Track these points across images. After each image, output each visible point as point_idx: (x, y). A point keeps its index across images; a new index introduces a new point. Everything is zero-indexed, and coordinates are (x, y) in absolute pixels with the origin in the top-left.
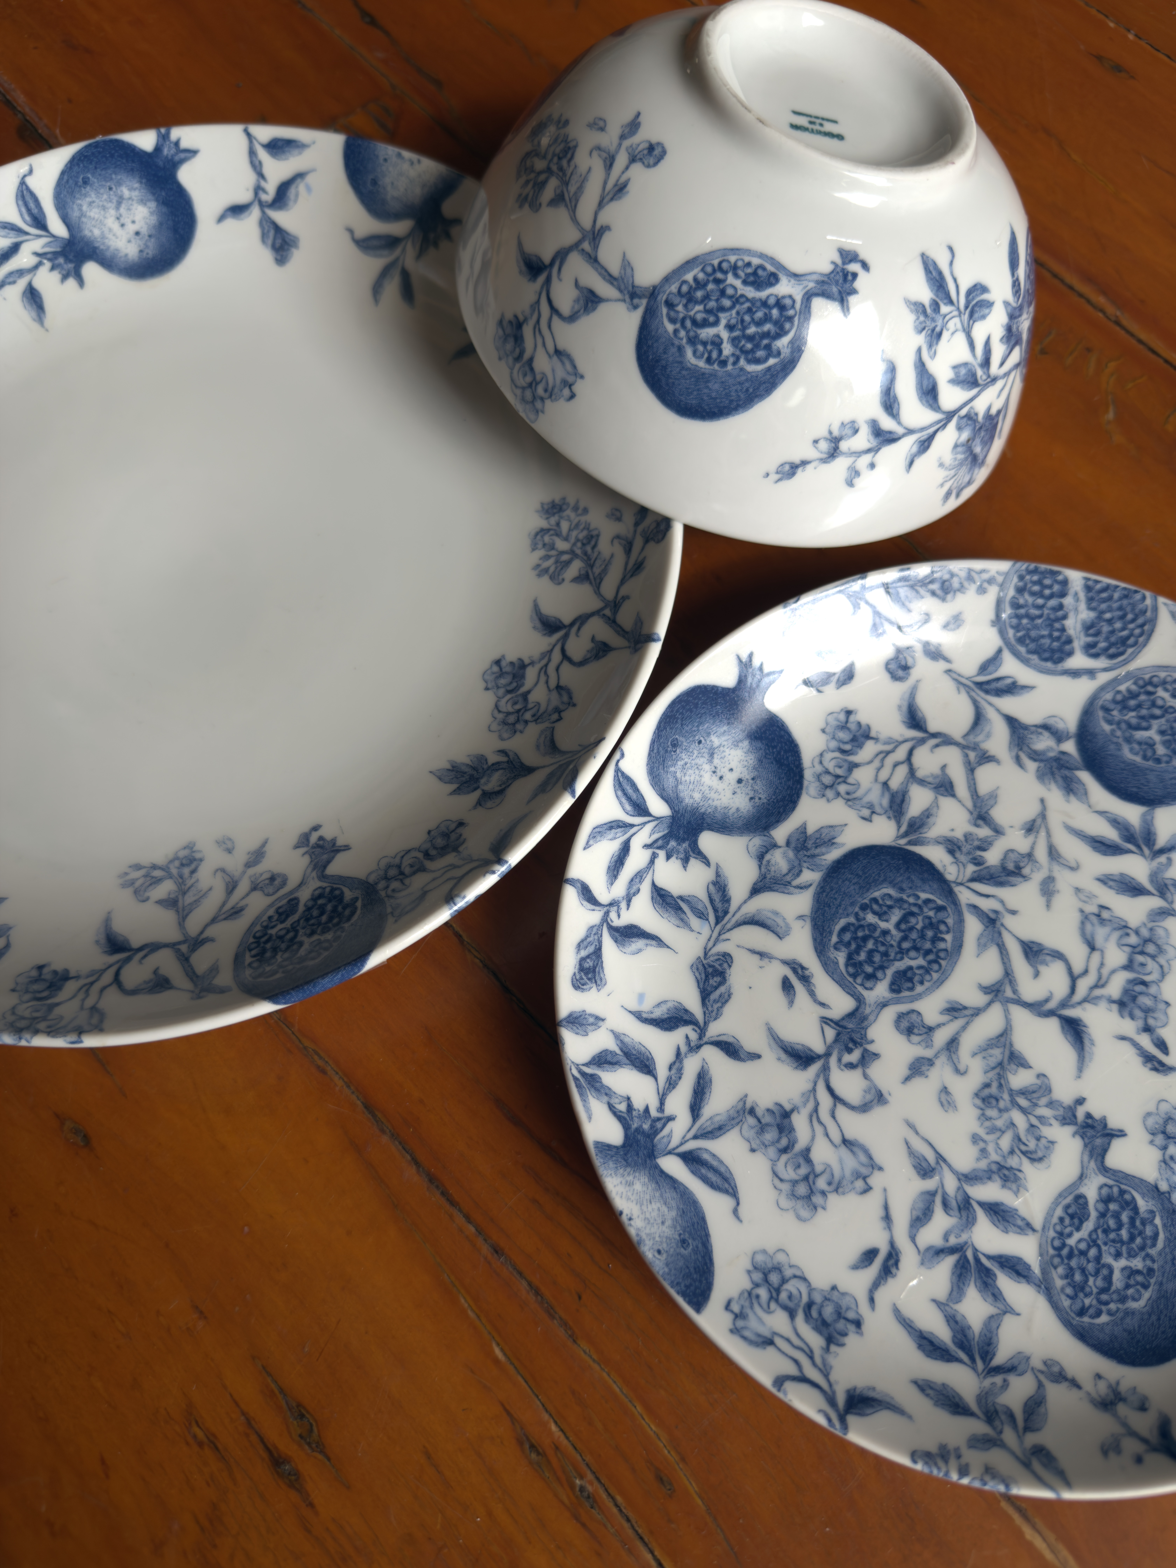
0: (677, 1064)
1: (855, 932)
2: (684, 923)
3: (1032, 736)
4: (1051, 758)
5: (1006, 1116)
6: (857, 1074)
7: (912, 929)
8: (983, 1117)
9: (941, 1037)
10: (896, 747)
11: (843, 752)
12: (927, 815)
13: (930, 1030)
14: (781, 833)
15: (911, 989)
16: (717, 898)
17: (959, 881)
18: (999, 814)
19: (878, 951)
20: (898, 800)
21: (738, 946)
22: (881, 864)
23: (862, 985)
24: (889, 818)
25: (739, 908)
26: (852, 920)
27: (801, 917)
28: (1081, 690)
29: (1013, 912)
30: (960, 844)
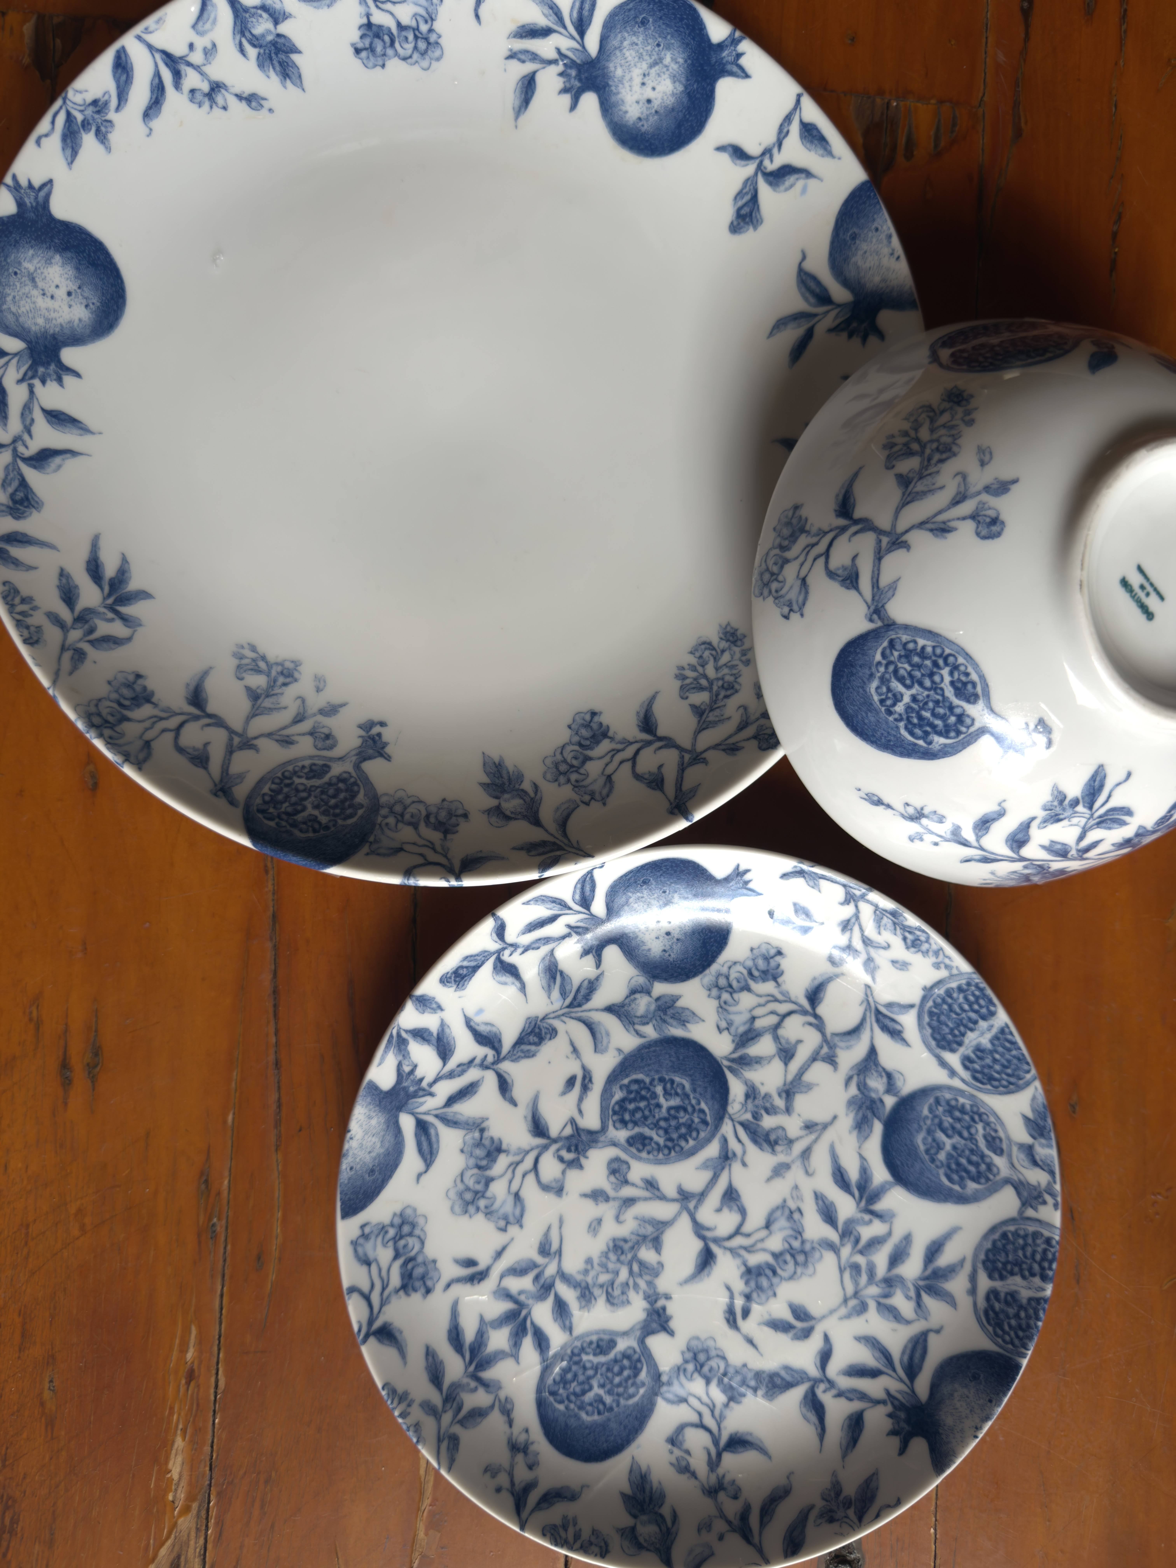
0: (465, 1067)
1: (641, 1089)
2: (549, 990)
3: (874, 1073)
4: (871, 1097)
5: (618, 1265)
6: (561, 1167)
7: (676, 1118)
8: (605, 1255)
9: (627, 1192)
10: (785, 1001)
11: (750, 973)
12: (758, 1061)
13: (626, 1182)
14: (661, 988)
15: (639, 1151)
16: (583, 992)
17: (733, 1117)
18: (801, 1102)
19: (643, 1112)
20: (750, 1036)
21: (567, 1032)
22: (699, 1064)
23: (614, 1122)
24: (733, 1041)
25: (590, 1010)
26: (647, 1080)
27: (619, 1051)
28: (936, 1076)
29: (744, 1164)
30: (758, 1096)
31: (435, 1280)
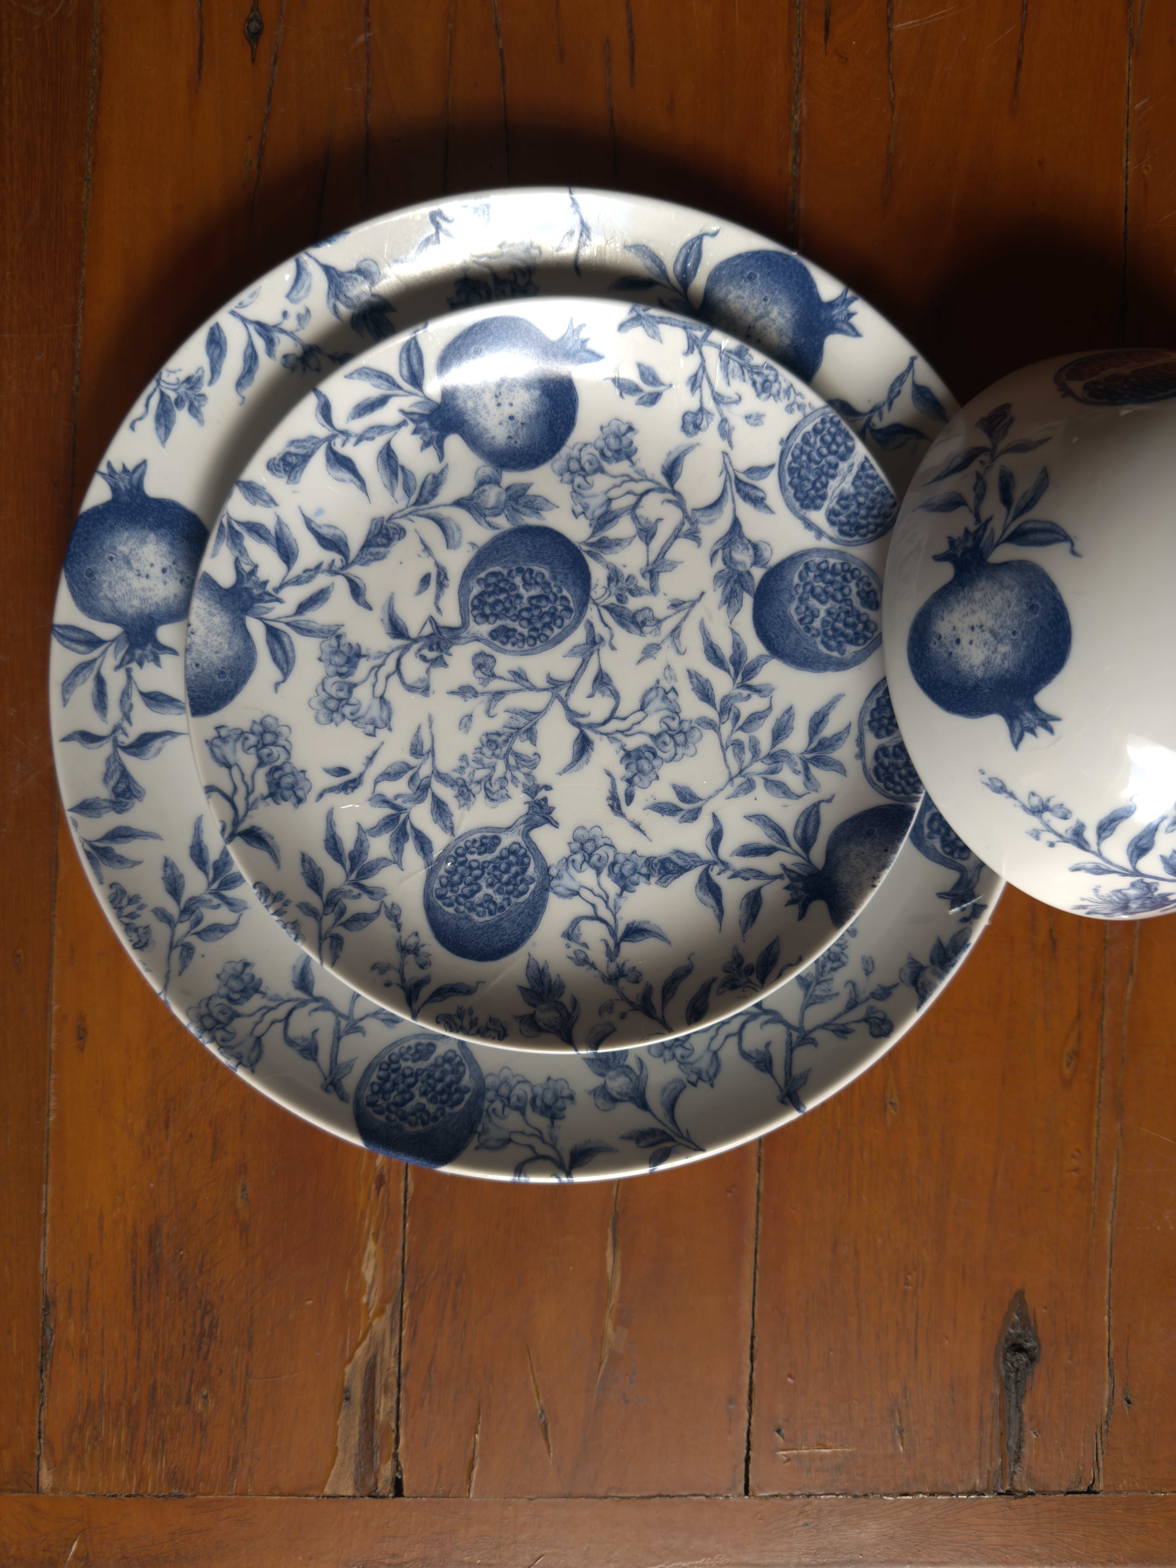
0: (312, 573)
1: (500, 581)
2: (392, 488)
3: (740, 546)
4: (738, 571)
5: (494, 760)
6: (424, 666)
7: (538, 607)
8: (479, 750)
9: (496, 685)
10: (641, 480)
11: (602, 454)
12: (618, 543)
13: (494, 676)
14: (510, 478)
15: (504, 643)
16: (428, 487)
17: (597, 602)
18: (666, 580)
19: (503, 604)
20: (607, 518)
21: (416, 531)
22: (557, 552)
23: (475, 617)
24: (591, 525)
25: (438, 506)
26: (505, 572)
27: (473, 544)
28: (805, 540)
29: (613, 648)
30: (621, 579)
31: (306, 790)
